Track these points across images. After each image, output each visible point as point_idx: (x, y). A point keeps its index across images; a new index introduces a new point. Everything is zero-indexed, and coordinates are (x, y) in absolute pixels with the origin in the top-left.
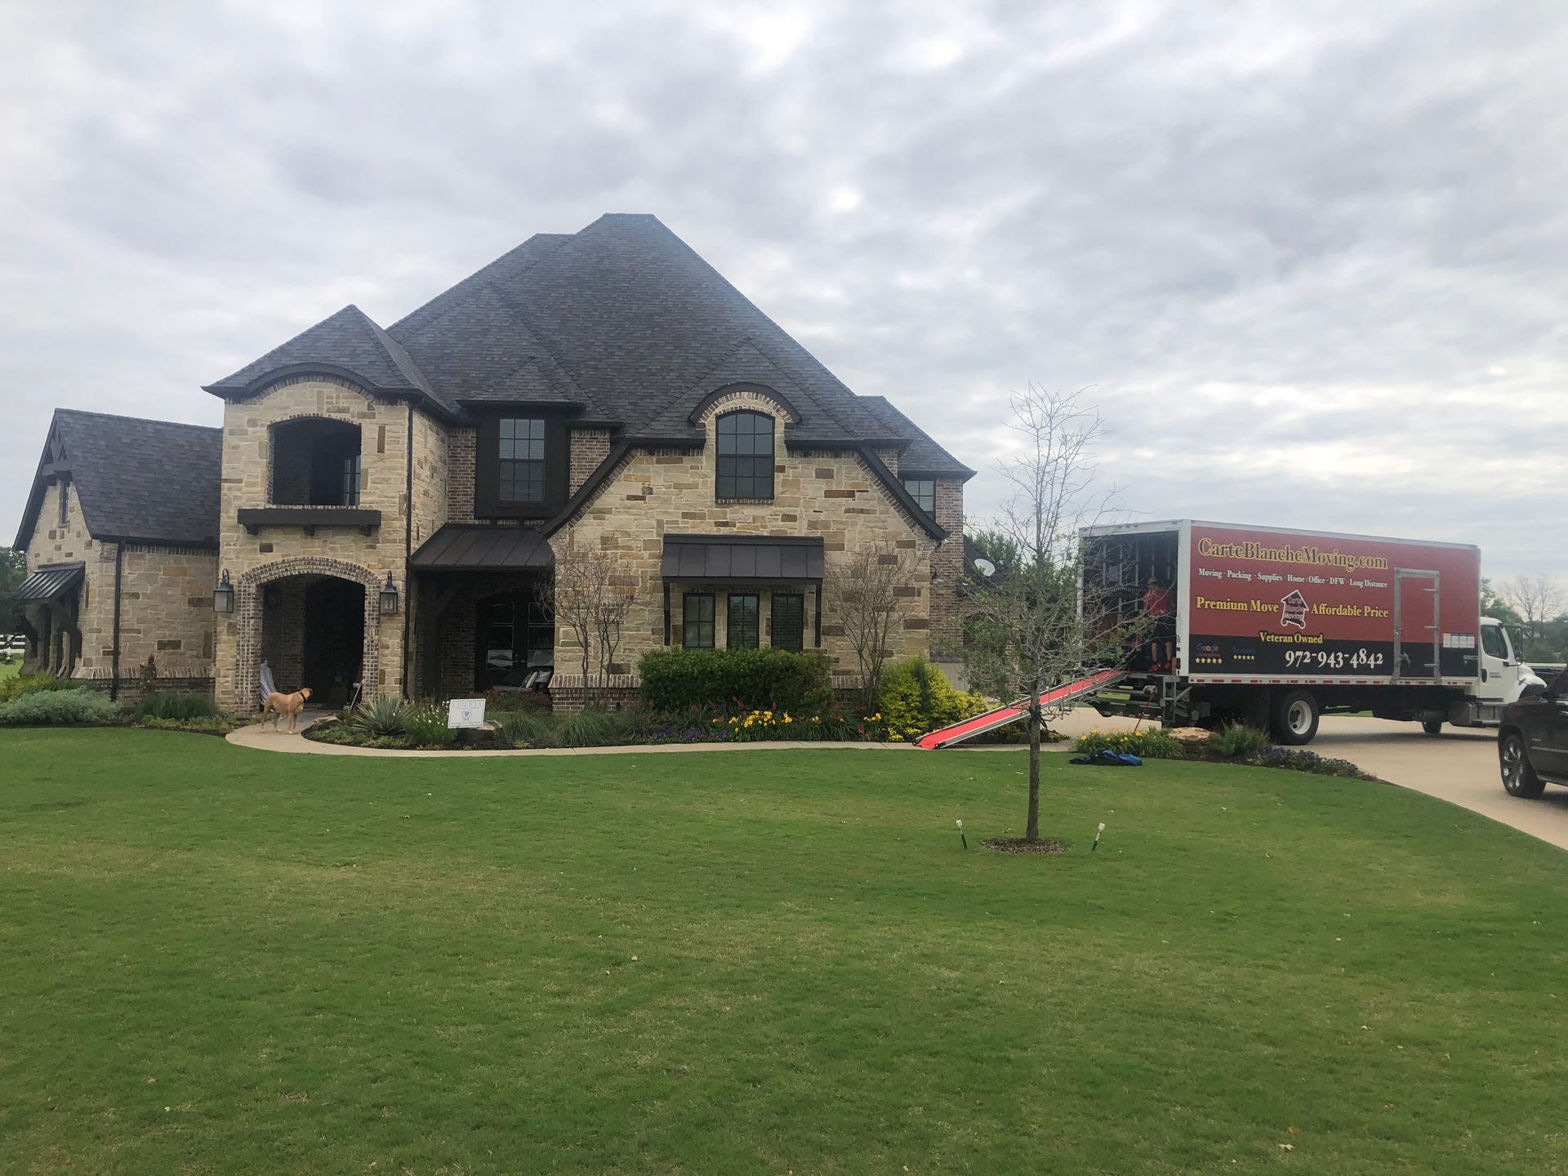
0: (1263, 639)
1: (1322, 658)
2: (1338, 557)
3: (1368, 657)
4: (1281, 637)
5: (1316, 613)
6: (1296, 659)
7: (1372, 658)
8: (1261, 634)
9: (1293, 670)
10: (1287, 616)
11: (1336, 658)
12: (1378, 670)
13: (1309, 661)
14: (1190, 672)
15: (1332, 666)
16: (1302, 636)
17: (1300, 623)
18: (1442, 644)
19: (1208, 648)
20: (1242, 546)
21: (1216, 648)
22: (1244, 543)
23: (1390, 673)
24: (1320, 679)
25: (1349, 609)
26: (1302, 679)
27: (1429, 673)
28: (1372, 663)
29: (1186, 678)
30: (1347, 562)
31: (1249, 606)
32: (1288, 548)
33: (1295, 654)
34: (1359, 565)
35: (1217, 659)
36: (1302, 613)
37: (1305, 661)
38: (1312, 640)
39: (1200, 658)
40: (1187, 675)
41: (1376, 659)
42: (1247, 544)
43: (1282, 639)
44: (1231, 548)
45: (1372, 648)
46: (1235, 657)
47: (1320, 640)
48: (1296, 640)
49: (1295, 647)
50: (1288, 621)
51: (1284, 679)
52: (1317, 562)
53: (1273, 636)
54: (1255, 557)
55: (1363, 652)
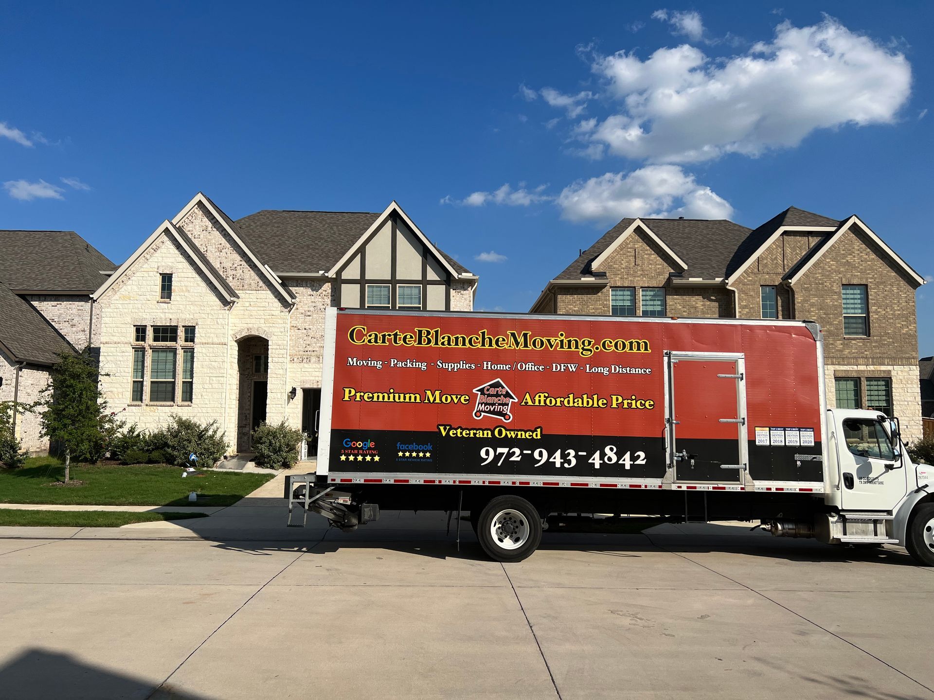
0: (444, 434)
1: (541, 456)
2: (565, 341)
3: (620, 455)
4: (472, 432)
5: (530, 403)
6: (497, 457)
7: (627, 456)
8: (442, 428)
9: (492, 468)
10: (482, 407)
11: (564, 456)
12: (636, 471)
13: (519, 459)
14: (330, 471)
15: (558, 465)
16: (506, 430)
17: (504, 415)
18: (755, 441)
19: (360, 444)
20: (415, 333)
21: (371, 444)
22: (416, 329)
23: (661, 474)
24: (537, 481)
25: (585, 400)
26: (506, 480)
27: (734, 476)
28: (627, 462)
29: (325, 478)
30: (580, 346)
31: (423, 396)
32: (483, 333)
33: (495, 452)
34: (601, 347)
35: (373, 456)
36: (508, 405)
37: (513, 459)
38: (521, 435)
39: (347, 455)
40: (327, 474)
41: (633, 458)
42: (420, 332)
43: (474, 434)
44: (396, 335)
45: (624, 445)
46: (401, 454)
47: (537, 435)
48: (497, 435)
49: (494, 443)
50: (483, 414)
51: (477, 479)
52: (531, 347)
53: (459, 431)
54: (432, 344)
55: (611, 450)
